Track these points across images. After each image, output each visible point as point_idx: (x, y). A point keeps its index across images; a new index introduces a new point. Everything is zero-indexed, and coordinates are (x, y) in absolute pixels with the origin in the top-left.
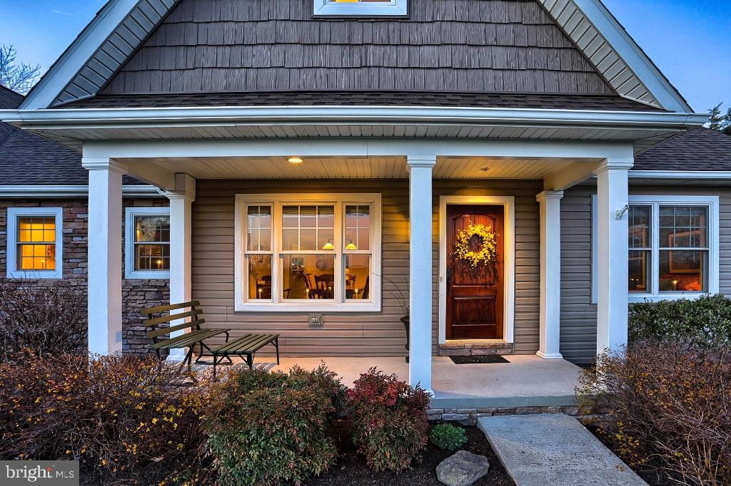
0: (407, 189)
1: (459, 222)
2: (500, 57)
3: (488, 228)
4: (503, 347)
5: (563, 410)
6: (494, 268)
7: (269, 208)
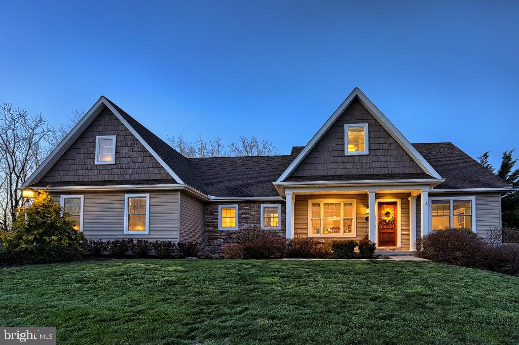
1: (382, 207)
3: (392, 209)
4: (397, 249)
6: (394, 223)
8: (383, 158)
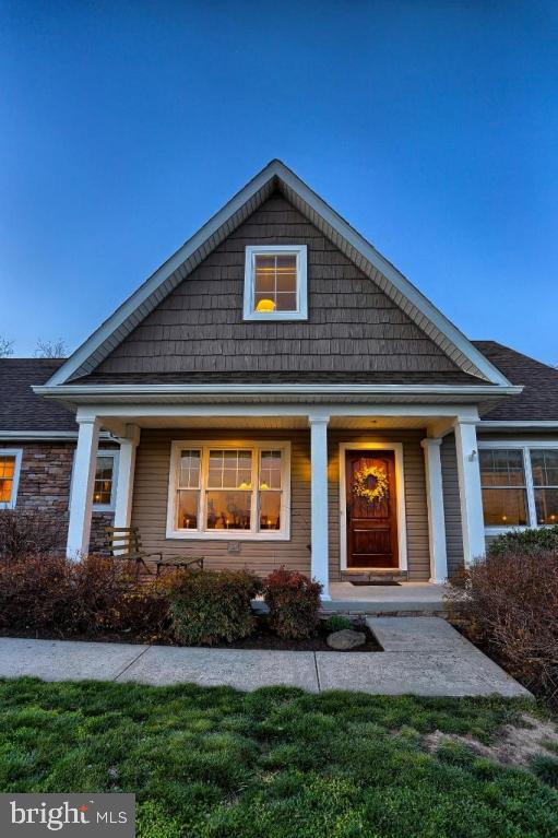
0: (309, 437)
1: (356, 464)
2: (374, 347)
3: (381, 470)
4: (398, 574)
5: (436, 614)
6: (388, 504)
7: (198, 452)
8: (345, 331)
